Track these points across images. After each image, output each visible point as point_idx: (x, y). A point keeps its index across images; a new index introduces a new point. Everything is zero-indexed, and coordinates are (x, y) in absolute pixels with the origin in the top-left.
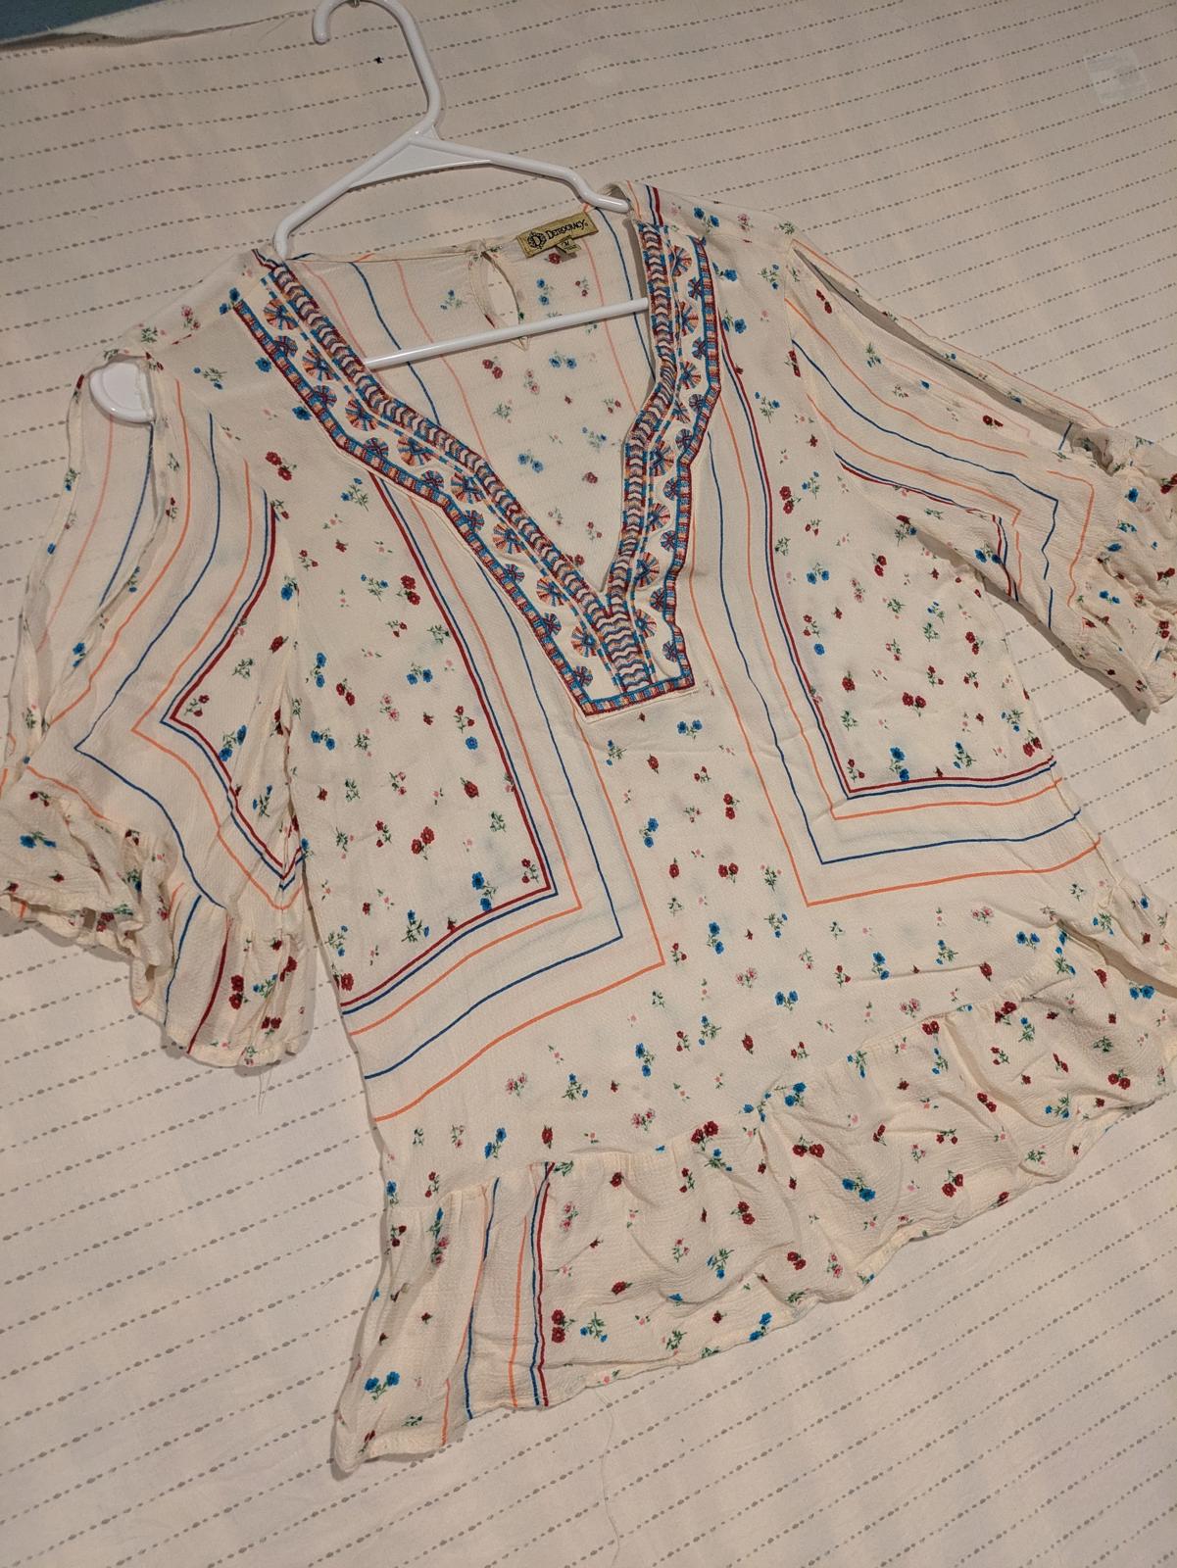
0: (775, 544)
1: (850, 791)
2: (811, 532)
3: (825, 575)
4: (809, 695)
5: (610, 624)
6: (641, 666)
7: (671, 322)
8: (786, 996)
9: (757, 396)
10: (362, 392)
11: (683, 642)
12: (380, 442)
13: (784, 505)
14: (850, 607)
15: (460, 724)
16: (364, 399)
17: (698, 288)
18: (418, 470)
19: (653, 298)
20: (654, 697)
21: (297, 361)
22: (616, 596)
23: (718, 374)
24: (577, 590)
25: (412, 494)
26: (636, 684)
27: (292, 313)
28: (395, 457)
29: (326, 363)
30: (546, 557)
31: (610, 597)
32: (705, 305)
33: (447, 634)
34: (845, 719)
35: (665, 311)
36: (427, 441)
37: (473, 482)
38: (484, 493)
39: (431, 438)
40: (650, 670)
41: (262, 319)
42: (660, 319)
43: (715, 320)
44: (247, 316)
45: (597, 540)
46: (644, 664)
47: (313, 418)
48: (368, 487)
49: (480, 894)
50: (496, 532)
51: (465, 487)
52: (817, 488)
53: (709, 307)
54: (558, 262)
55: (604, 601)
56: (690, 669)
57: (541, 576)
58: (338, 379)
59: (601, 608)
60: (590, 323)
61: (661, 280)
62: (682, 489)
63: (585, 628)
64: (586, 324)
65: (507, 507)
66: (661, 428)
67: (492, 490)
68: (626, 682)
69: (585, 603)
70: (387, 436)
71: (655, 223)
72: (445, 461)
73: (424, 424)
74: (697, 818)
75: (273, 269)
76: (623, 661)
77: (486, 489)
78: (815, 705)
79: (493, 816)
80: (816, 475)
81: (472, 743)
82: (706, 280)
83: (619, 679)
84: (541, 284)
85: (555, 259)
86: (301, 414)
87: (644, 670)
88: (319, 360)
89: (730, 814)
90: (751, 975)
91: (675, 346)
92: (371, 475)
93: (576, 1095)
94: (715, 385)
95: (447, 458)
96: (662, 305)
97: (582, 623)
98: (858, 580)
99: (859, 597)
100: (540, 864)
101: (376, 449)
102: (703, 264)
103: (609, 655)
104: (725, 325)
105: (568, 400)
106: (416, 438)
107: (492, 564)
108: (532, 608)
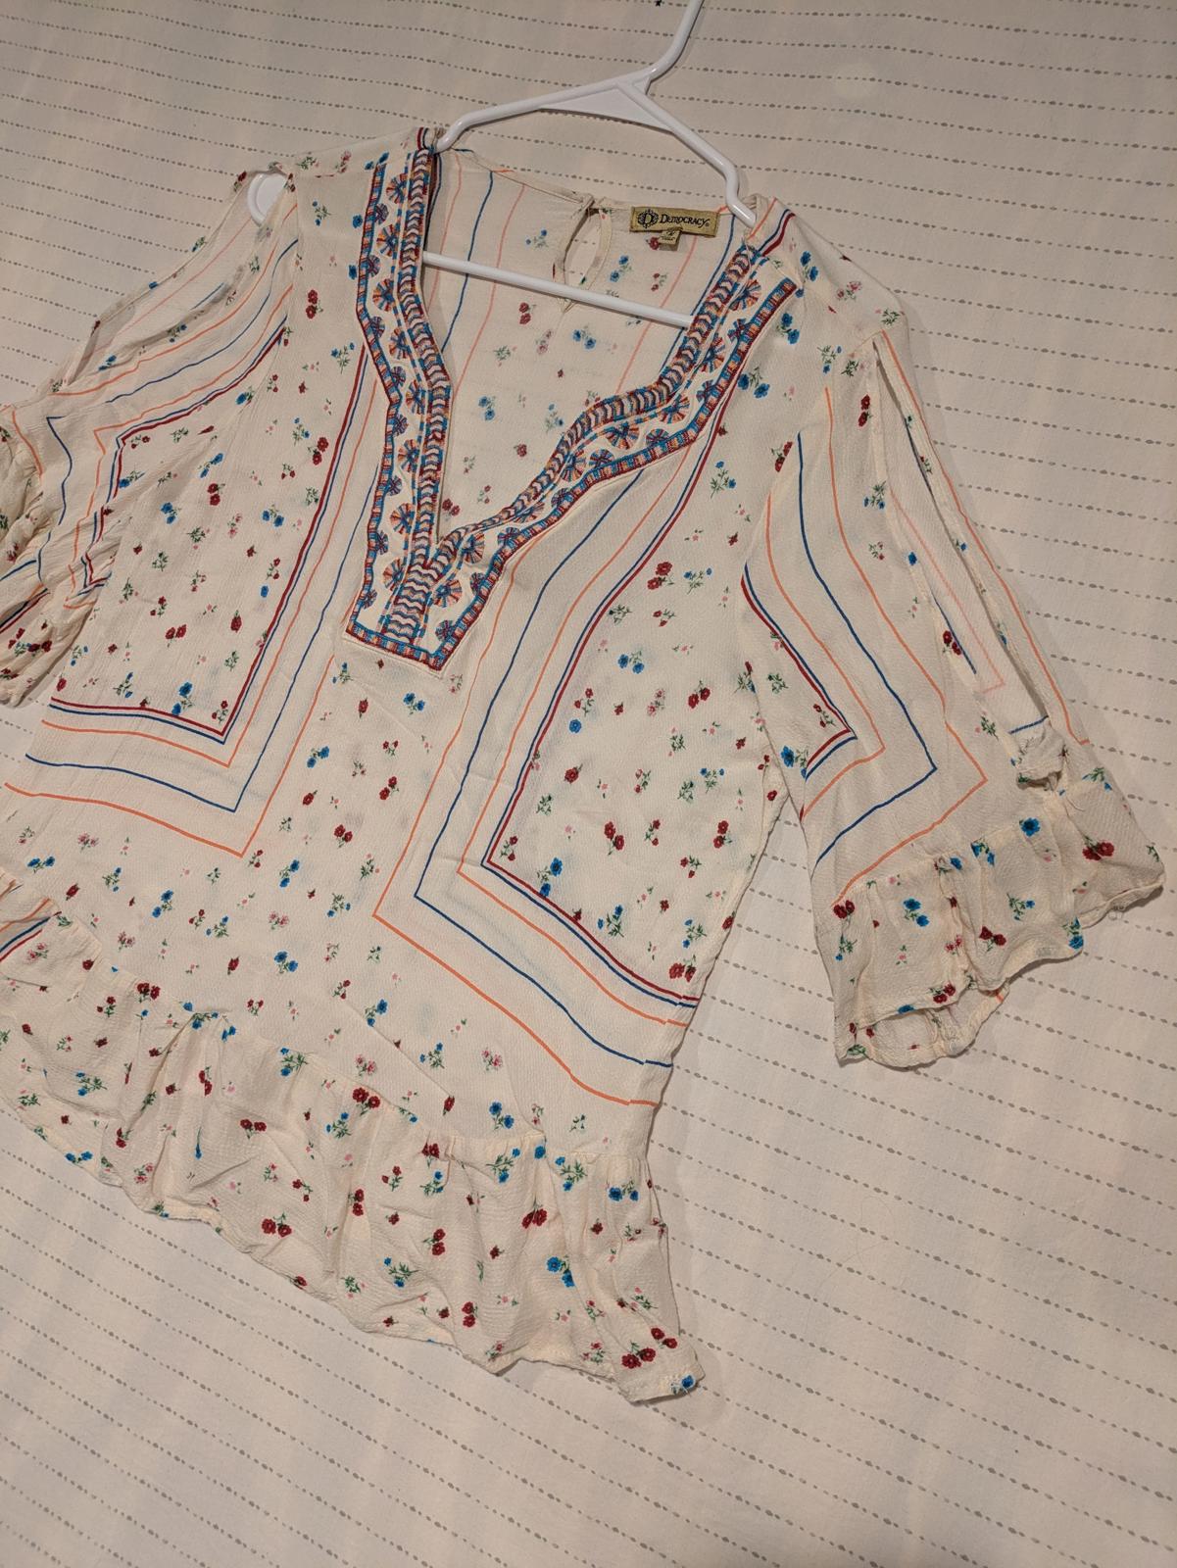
0: (614, 606)
1: (489, 861)
2: (658, 620)
3: (638, 668)
4: (532, 756)
5: (420, 573)
6: (414, 624)
7: (698, 352)
8: (288, 960)
9: (720, 465)
10: (401, 276)
11: (465, 631)
12: (382, 323)
13: (651, 578)
14: (636, 713)
15: (270, 572)
16: (399, 284)
17: (742, 331)
18: (393, 362)
19: (696, 320)
20: (405, 656)
21: (378, 229)
22: (445, 555)
23: (703, 424)
24: (423, 530)
25: (379, 380)
26: (398, 635)
27: (406, 191)
28: (386, 341)
29: (397, 242)
30: (422, 488)
31: (439, 553)
32: (736, 350)
33: (316, 500)
34: (543, 801)
35: (699, 338)
36: (413, 341)
37: (423, 396)
38: (426, 409)
39: (417, 341)
40: (419, 632)
41: (386, 184)
42: (691, 344)
43: (735, 371)
44: (378, 179)
45: (482, 504)
46: (418, 625)
47: (357, 279)
48: (354, 356)
49: (179, 699)
50: (406, 445)
51: (415, 397)
52: (698, 584)
53: (740, 355)
54: (656, 249)
55: (432, 553)
56: (449, 656)
57: (410, 502)
58: (395, 257)
59: (426, 557)
60: (637, 317)
61: (716, 306)
62: (565, 501)
63: (404, 564)
64: (632, 316)
65: (434, 431)
66: (588, 437)
67: (434, 411)
68: (390, 627)
69: (418, 543)
70: (390, 321)
71: (760, 249)
72: (414, 365)
73: (421, 326)
74: (359, 776)
75: (421, 149)
76: (404, 610)
77: (431, 406)
78: (529, 767)
79: (234, 654)
80: (709, 572)
81: (264, 591)
82: (754, 327)
83: (386, 621)
84: (625, 260)
85: (654, 244)
86: (353, 272)
87: (413, 629)
88: (394, 236)
89: (384, 794)
90: (283, 922)
91: (687, 376)
92: (364, 348)
93: (111, 884)
94: (692, 433)
95: (417, 363)
96: (700, 331)
97: (405, 559)
98: (668, 695)
99: (653, 709)
100: (230, 712)
101: (375, 327)
102: (767, 311)
103: (398, 598)
104: (744, 382)
105: (561, 374)
106: (407, 334)
107: (387, 469)
108: (379, 521)
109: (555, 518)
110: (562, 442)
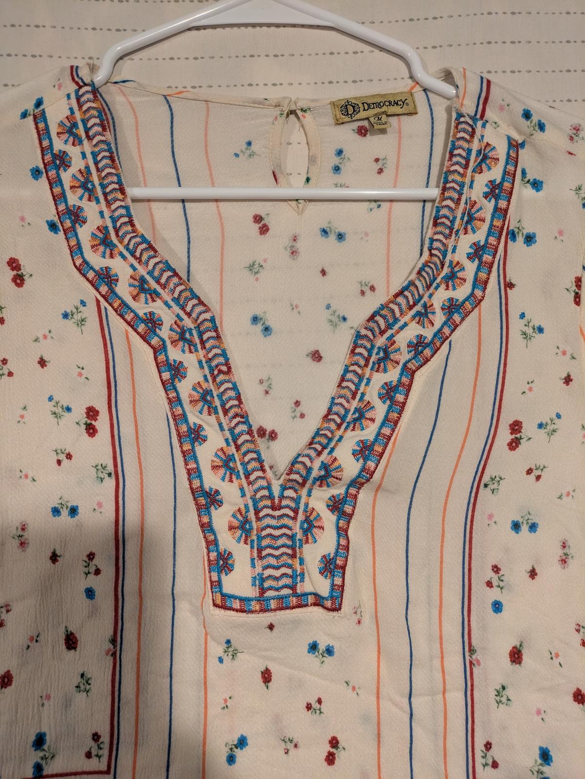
0: (486, 479)
2: (532, 477)
3: (533, 527)
4: (467, 654)
5: (273, 517)
6: (289, 571)
7: (455, 218)
9: (522, 316)
10: (114, 220)
11: (347, 558)
12: (112, 272)
13: (508, 441)
14: (550, 570)
15: (86, 570)
16: (115, 228)
17: (494, 191)
18: (141, 308)
19: (444, 189)
20: (293, 608)
21: (66, 177)
22: (291, 488)
23: (486, 283)
24: (254, 470)
25: (130, 329)
26: (277, 590)
27: (81, 131)
28: (124, 289)
29: (93, 185)
30: (234, 428)
31: (284, 488)
32: (496, 209)
33: (110, 475)
34: (498, 694)
35: (452, 205)
36: (158, 282)
37: (191, 334)
38: (199, 346)
39: (163, 281)
40: (299, 578)
41: (54, 130)
42: (444, 212)
43: (502, 228)
44: (41, 125)
45: (298, 420)
46: (294, 570)
47: (61, 233)
48: (90, 312)
49: (35, 756)
50: (194, 389)
51: (182, 337)
52: (554, 431)
53: (501, 213)
54: (365, 135)
55: (276, 491)
56: (343, 591)
57: (224, 445)
58: (98, 202)
59: (271, 497)
60: (375, 201)
61: (459, 173)
62: (398, 395)
63: (247, 511)
64: (370, 201)
65: (217, 366)
66: (396, 327)
67: (208, 345)
68: (266, 585)
69: (256, 486)
70: (121, 268)
71: (476, 115)
72: (169, 307)
73: (161, 265)
74: (293, 751)
75: (80, 87)
76: (273, 561)
77: (203, 343)
78: (469, 668)
79: (82, 675)
80: (559, 416)
81: (90, 593)
82: (507, 185)
83: (260, 581)
84: (340, 152)
85: (362, 132)
86: (53, 226)
87: (291, 577)
88: (88, 180)
89: (330, 759)
91: (451, 243)
92: (98, 301)
94: (478, 293)
95: (172, 303)
96: (451, 199)
97: (246, 506)
98: (570, 543)
99: (564, 561)
100: (110, 743)
101: (106, 278)
102: (511, 168)
103: (260, 551)
104: (513, 235)
105: (323, 272)
106: (148, 278)
107: (180, 418)
108: (200, 477)
109: (396, 415)
110: (359, 336)
